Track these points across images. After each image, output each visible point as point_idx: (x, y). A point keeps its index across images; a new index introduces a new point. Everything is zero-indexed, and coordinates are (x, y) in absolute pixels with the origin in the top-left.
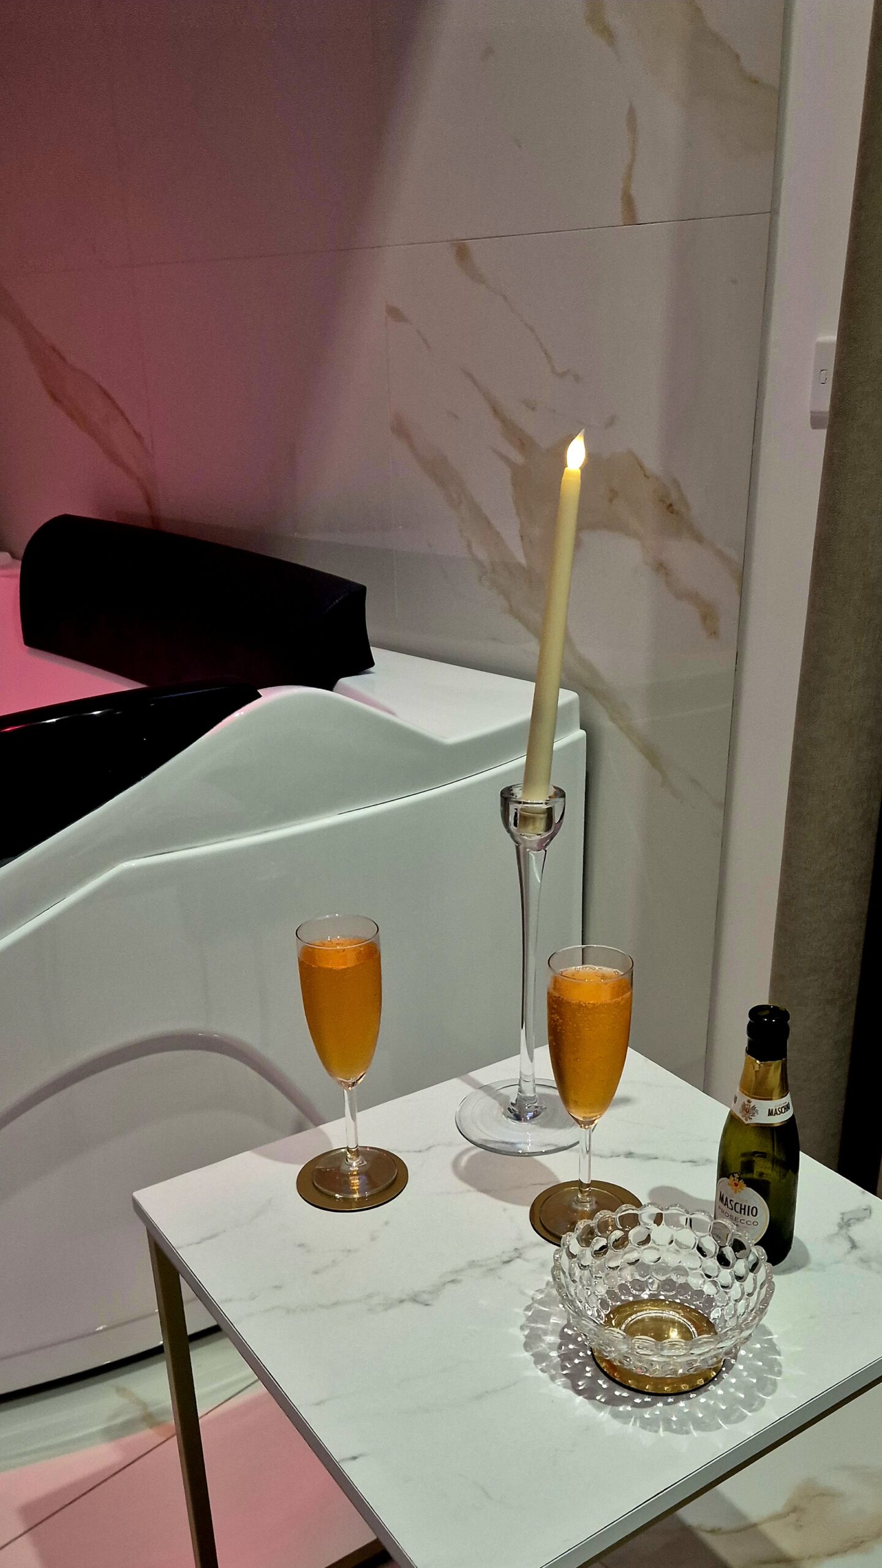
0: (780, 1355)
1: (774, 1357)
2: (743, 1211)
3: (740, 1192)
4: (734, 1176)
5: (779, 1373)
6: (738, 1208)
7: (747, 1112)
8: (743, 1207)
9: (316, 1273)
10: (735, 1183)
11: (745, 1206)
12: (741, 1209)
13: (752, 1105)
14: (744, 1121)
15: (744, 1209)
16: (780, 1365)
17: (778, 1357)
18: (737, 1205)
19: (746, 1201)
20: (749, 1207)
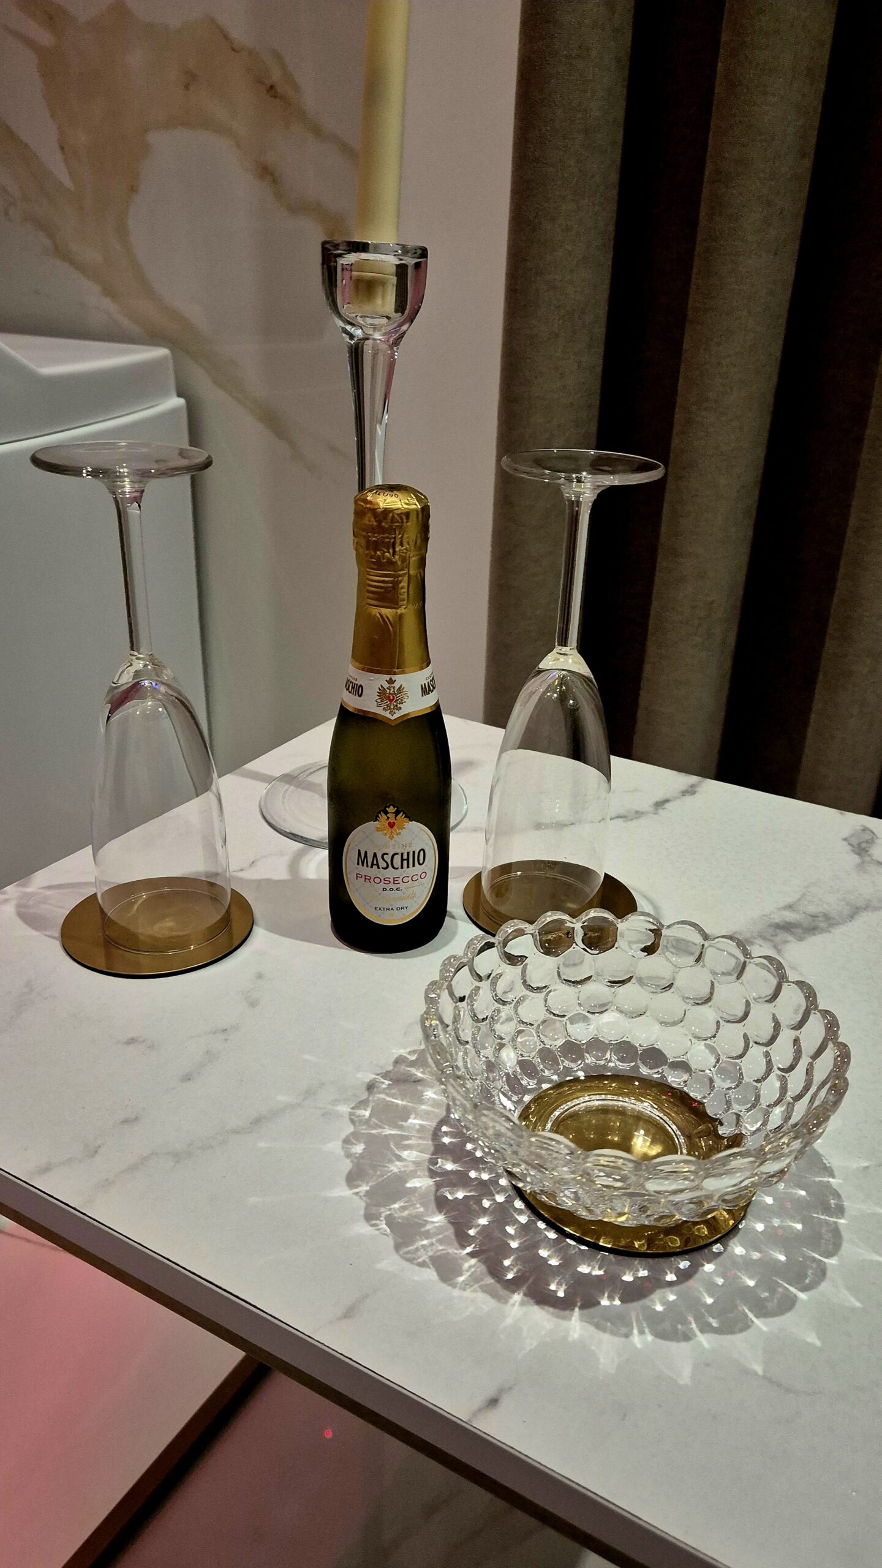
0: (833, 1177)
1: (825, 1179)
2: (405, 862)
3: (400, 833)
4: (386, 813)
5: (840, 1211)
6: (397, 861)
7: (391, 701)
8: (405, 857)
9: (187, 1078)
10: (389, 823)
11: (408, 853)
12: (402, 860)
13: (397, 685)
14: (390, 716)
15: (408, 860)
16: (838, 1196)
17: (831, 1180)
18: (395, 857)
19: (410, 845)
20: (414, 852)
